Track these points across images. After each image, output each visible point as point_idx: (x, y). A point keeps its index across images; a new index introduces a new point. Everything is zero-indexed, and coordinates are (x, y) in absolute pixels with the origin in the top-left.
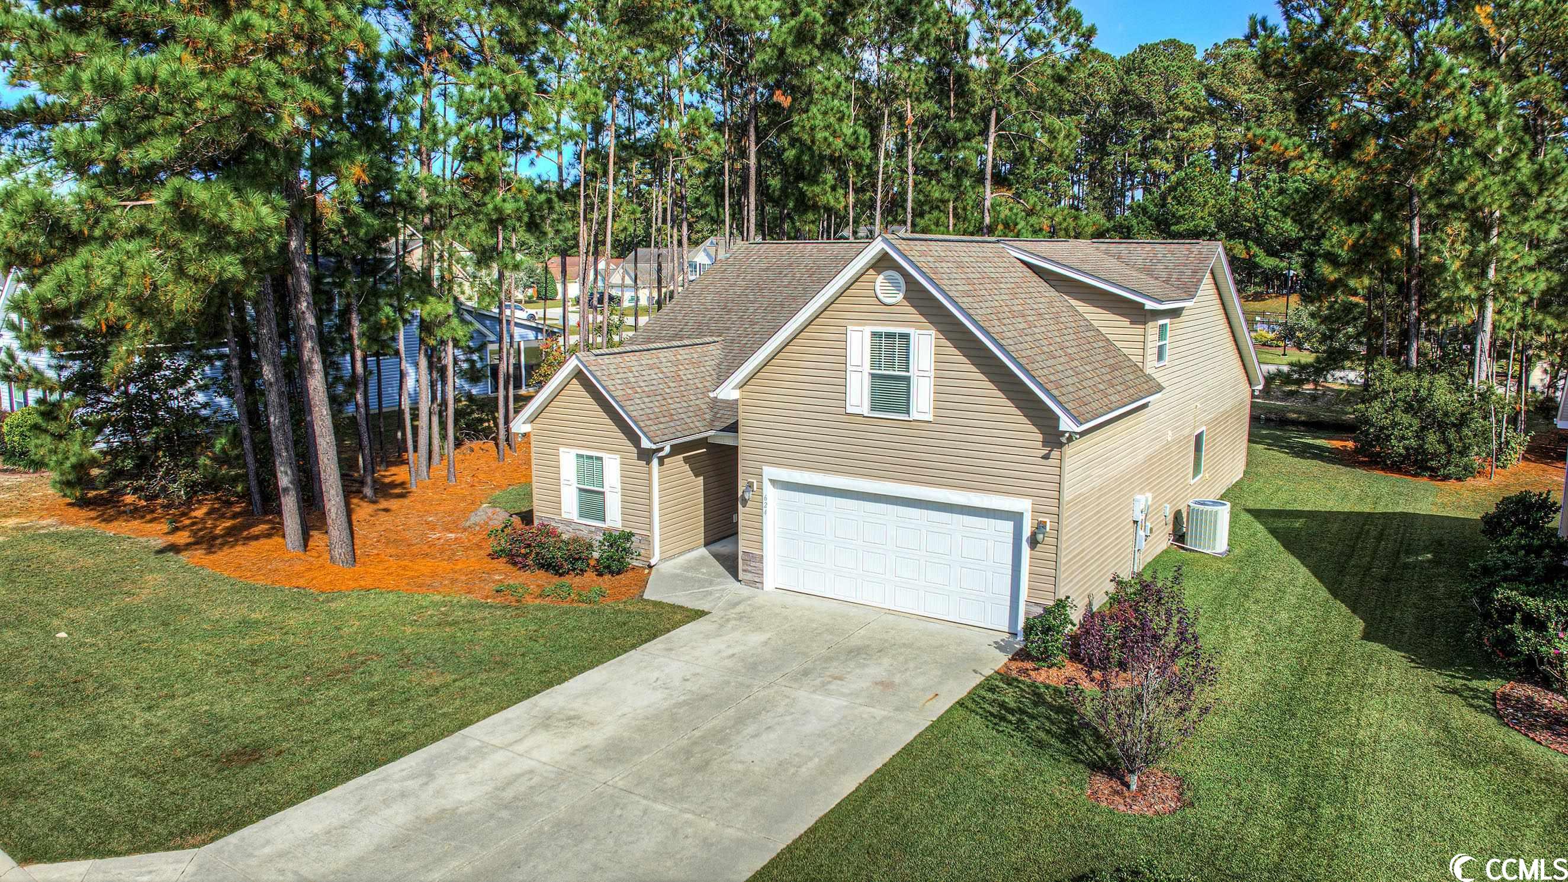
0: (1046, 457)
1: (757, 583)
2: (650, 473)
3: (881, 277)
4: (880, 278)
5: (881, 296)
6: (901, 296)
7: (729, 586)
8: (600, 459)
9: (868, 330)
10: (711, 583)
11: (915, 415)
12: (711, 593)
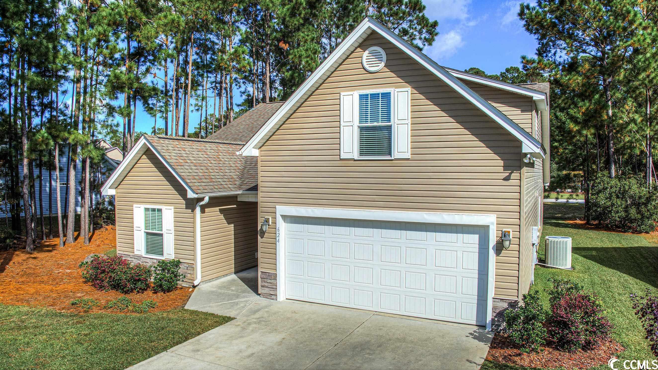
0: (507, 179)
1: (273, 296)
2: (194, 218)
3: (367, 52)
4: (366, 54)
5: (367, 67)
6: (383, 64)
7: (251, 299)
8: (160, 210)
9: (356, 94)
10: (237, 297)
11: (396, 155)
12: (237, 304)
